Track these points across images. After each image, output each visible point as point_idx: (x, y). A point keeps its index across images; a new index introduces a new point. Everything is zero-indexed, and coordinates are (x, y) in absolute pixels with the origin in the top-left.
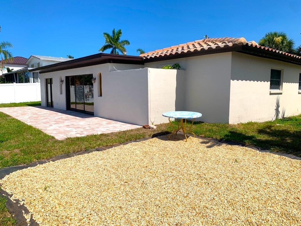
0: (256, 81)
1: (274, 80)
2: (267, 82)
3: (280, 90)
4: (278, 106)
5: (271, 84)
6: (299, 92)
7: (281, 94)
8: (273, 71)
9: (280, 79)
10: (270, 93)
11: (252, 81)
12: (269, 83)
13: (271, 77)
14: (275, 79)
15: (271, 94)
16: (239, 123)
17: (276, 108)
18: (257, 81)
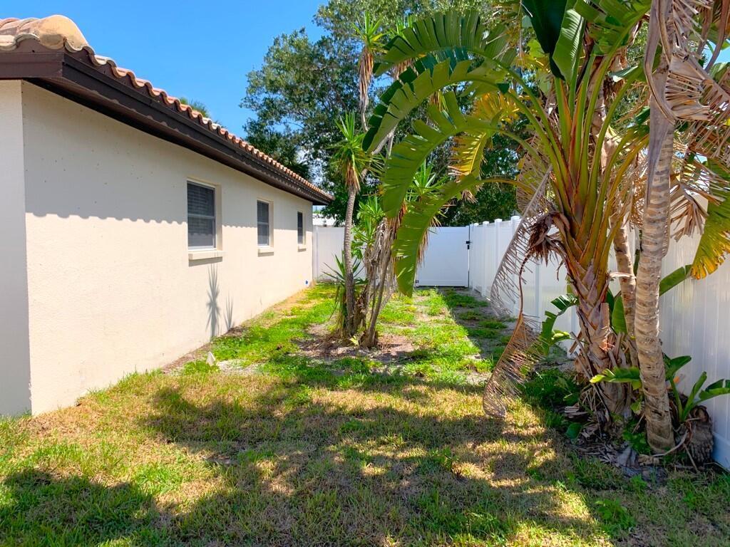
0: (140, 221)
1: (198, 219)
2: (180, 223)
3: (215, 247)
4: (215, 294)
5: (191, 231)
6: (259, 250)
7: (219, 259)
8: (192, 187)
9: (213, 213)
10: (190, 261)
11: (127, 221)
12: (185, 225)
13: (190, 210)
14: (199, 216)
15: (193, 262)
16: (83, 394)
17: (208, 300)
18: (147, 221)
